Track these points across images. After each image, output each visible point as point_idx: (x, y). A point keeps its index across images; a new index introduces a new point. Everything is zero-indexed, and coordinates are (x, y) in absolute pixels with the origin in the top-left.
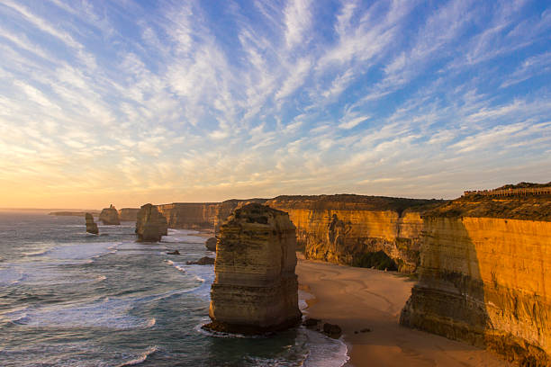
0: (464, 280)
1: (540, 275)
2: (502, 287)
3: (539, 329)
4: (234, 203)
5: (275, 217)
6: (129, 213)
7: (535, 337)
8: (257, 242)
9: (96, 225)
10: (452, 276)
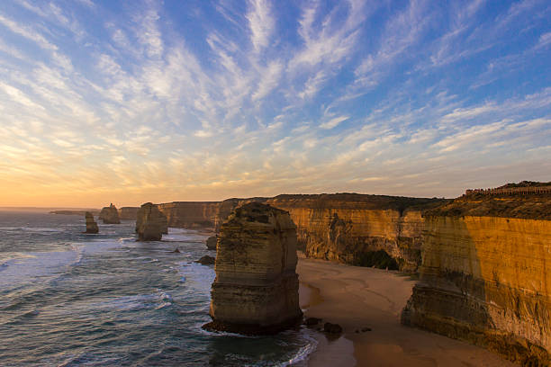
0: (466, 279)
1: (543, 275)
2: (504, 286)
3: (541, 329)
4: (234, 201)
5: (275, 215)
6: (129, 211)
7: (537, 336)
8: (256, 240)
9: (96, 223)
10: (454, 276)
